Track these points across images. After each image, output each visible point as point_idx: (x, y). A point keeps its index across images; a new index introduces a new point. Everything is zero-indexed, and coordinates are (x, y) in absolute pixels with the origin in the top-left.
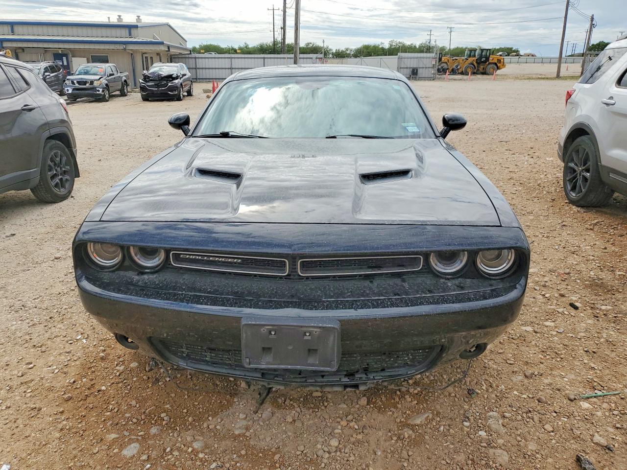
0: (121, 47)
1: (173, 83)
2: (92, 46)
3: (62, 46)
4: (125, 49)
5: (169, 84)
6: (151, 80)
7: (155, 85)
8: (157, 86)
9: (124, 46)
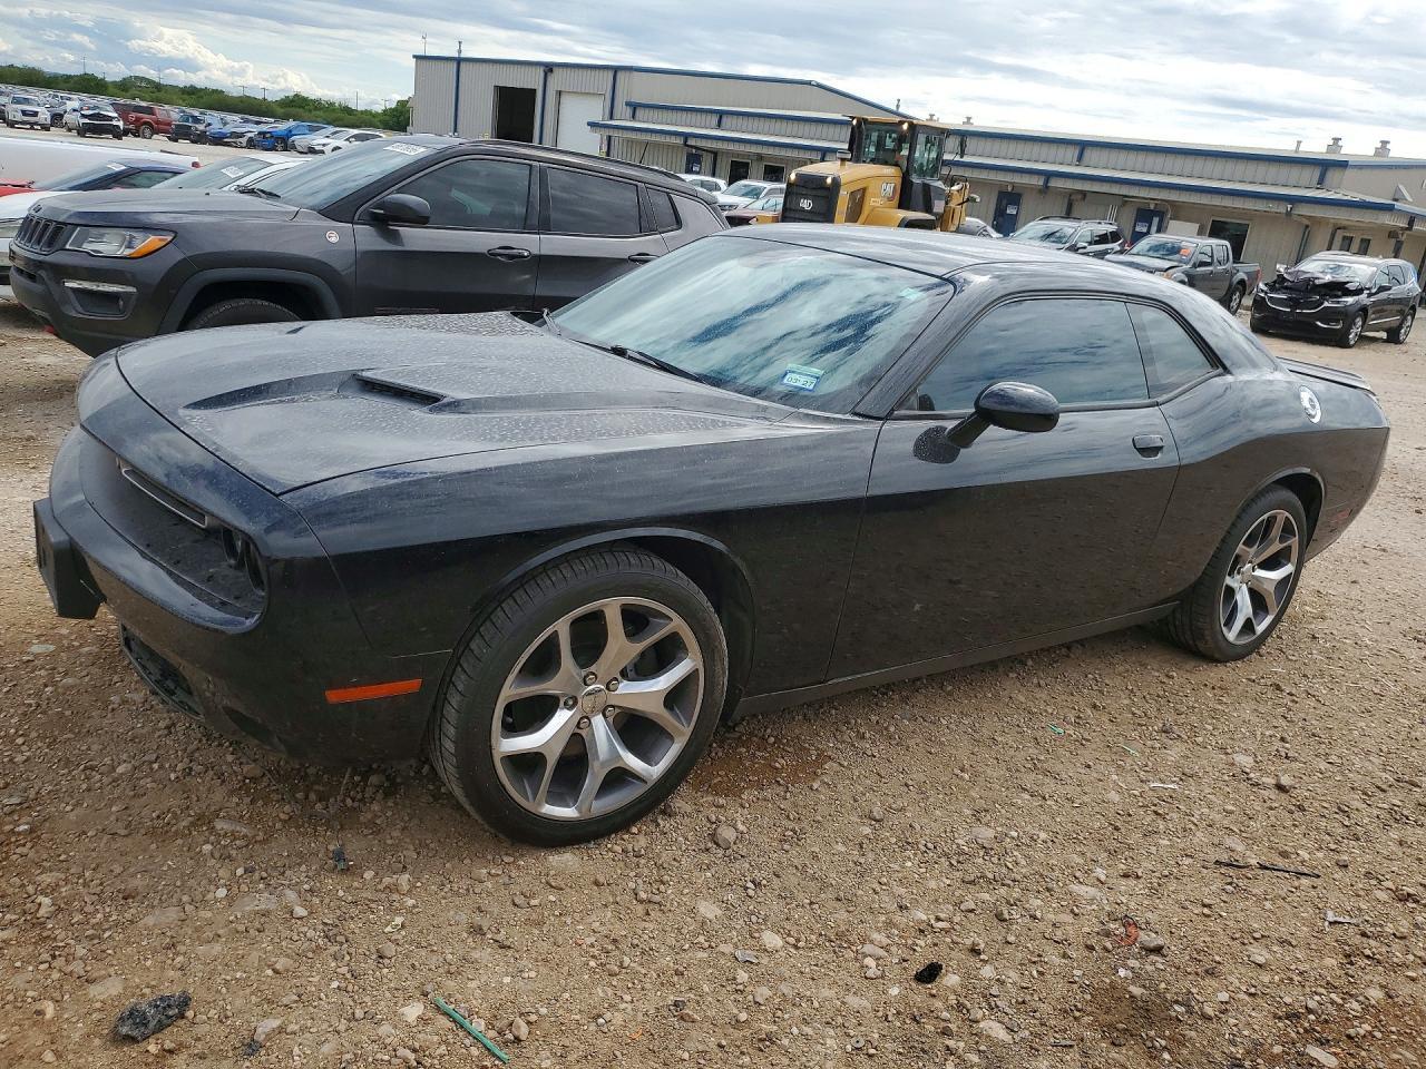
0: (1282, 208)
1: (1338, 302)
2: (1217, 201)
3: (1153, 194)
4: (1288, 214)
5: (1326, 304)
6: (1286, 288)
7: (1290, 299)
8: (1293, 302)
9: (1289, 206)
